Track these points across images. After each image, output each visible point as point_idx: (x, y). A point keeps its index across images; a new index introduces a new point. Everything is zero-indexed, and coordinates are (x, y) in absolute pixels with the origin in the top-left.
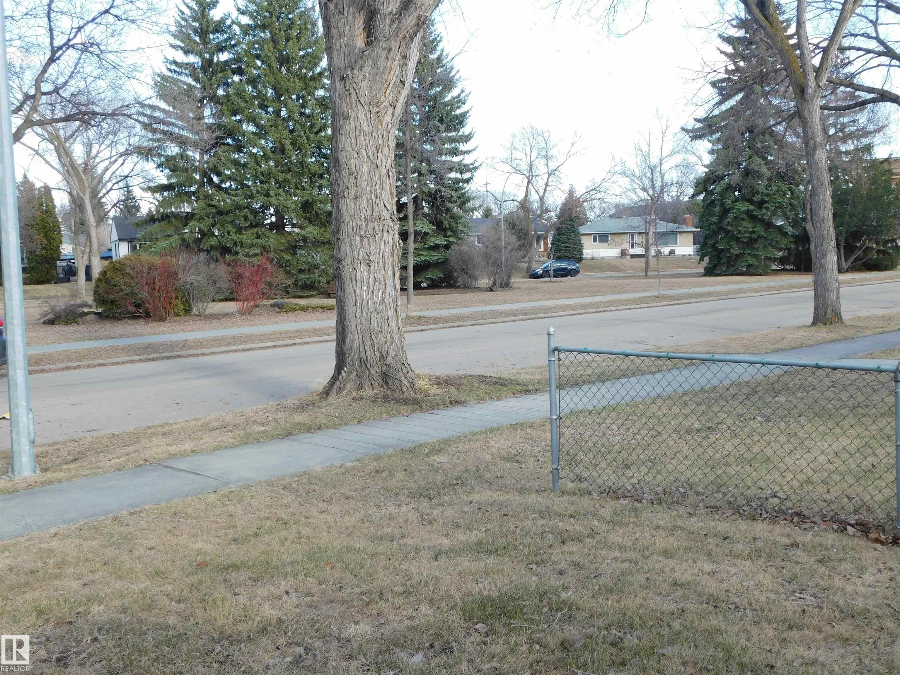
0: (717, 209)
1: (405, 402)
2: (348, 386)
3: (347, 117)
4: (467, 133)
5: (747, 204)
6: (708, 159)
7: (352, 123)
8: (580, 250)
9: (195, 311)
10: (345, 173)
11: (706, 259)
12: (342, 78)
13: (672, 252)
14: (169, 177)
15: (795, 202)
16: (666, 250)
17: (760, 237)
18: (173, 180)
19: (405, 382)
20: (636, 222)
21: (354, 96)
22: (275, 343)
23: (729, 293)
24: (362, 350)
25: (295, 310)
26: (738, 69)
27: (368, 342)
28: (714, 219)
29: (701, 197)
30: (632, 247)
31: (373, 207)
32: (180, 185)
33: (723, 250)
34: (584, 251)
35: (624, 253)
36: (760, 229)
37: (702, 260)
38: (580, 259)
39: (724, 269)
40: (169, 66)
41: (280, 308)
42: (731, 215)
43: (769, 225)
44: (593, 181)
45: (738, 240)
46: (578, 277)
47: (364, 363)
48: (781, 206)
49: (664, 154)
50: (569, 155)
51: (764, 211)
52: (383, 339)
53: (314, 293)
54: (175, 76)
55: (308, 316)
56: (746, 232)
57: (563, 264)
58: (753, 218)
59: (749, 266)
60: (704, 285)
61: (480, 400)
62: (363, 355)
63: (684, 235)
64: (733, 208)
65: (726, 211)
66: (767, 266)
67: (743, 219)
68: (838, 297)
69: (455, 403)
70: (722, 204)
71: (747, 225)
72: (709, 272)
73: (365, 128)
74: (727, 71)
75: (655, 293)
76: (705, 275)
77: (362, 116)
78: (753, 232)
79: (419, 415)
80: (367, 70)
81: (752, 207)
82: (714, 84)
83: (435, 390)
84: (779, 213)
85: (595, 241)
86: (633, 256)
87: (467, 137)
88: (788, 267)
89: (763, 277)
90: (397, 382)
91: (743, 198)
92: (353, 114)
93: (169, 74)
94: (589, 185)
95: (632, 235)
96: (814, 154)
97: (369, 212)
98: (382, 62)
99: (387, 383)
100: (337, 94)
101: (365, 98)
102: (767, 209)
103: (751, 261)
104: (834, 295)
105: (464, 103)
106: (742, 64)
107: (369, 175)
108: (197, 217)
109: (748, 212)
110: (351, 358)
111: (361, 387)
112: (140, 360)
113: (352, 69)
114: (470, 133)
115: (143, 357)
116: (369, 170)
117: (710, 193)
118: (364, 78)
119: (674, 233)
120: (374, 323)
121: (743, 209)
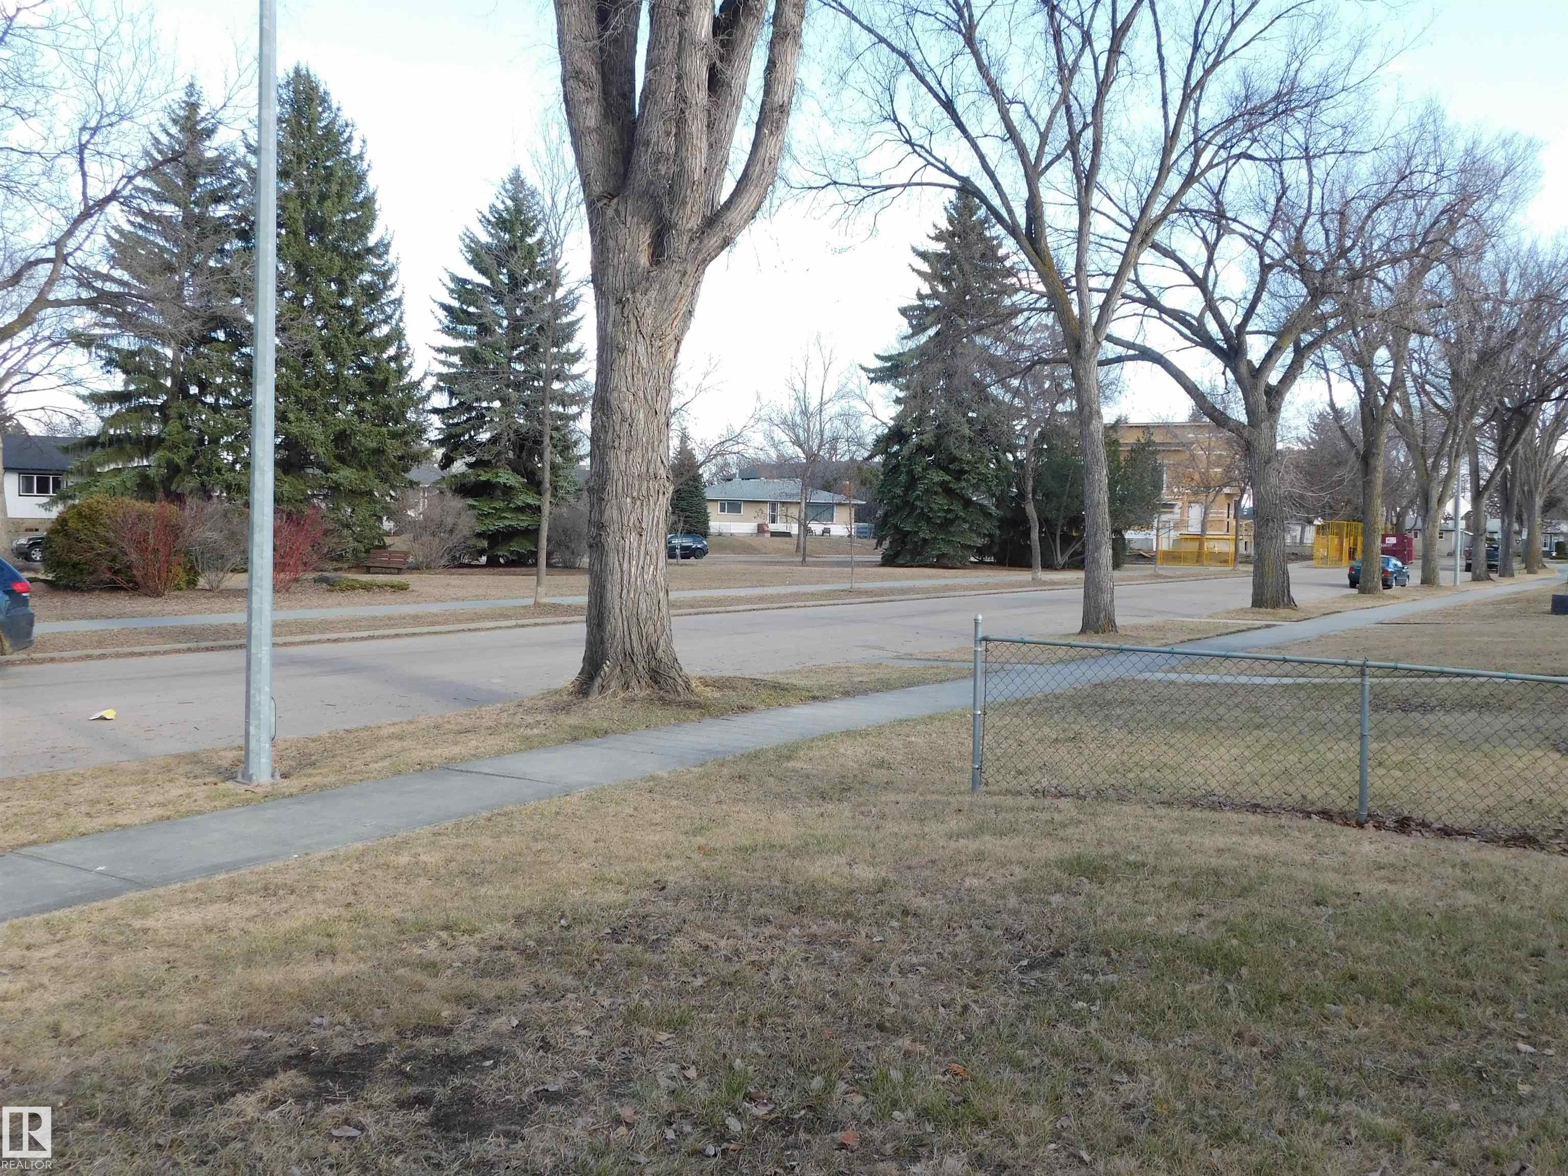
0: (903, 478)
1: (689, 705)
2: (613, 684)
3: (623, 350)
4: (572, 351)
5: (941, 473)
6: (895, 410)
7: (629, 357)
8: (706, 522)
9: (202, 582)
10: (617, 417)
11: (886, 544)
12: (619, 302)
13: (826, 531)
14: (127, 383)
15: (1001, 474)
16: (817, 528)
17: (957, 517)
18: (132, 387)
19: (679, 680)
20: (792, 487)
21: (633, 326)
22: (371, 633)
23: (936, 589)
24: (627, 639)
25: (353, 588)
26: (935, 295)
27: (634, 630)
28: (899, 491)
29: (878, 459)
30: (773, 521)
31: (649, 462)
32: (138, 394)
33: (909, 532)
34: (711, 524)
35: (761, 529)
36: (957, 507)
37: (879, 544)
38: (705, 535)
39: (908, 558)
40: (132, 218)
41: (332, 585)
42: (921, 487)
43: (968, 503)
44: (730, 428)
45: (929, 520)
46: (705, 559)
47: (629, 656)
48: (984, 478)
49: (826, 398)
50: (699, 389)
51: (964, 484)
52: (652, 628)
53: (346, 566)
54: (140, 233)
55: (379, 598)
56: (940, 510)
57: (688, 542)
58: (948, 491)
59: (943, 555)
60: (882, 578)
61: (769, 707)
62: (628, 646)
63: (842, 509)
64: (925, 477)
65: (913, 481)
66: (964, 558)
67: (936, 493)
68: (1112, 601)
69: (744, 709)
70: (910, 472)
71: (941, 501)
72: (889, 561)
73: (644, 364)
74: (920, 296)
75: (847, 586)
76: (883, 564)
77: (641, 349)
78: (949, 511)
79: (708, 720)
80: (653, 294)
81: (947, 478)
82: (904, 312)
83: (711, 694)
84: (983, 488)
85: (723, 510)
86: (774, 534)
87: (573, 355)
88: (987, 559)
89: (961, 572)
90: (670, 681)
91: (938, 465)
92: (631, 347)
93: (132, 229)
94: (724, 432)
95: (774, 505)
96: (1090, 423)
97: (644, 469)
98: (672, 288)
99: (656, 682)
100: (611, 319)
101: (647, 330)
102: (967, 481)
103: (945, 549)
104: (1107, 597)
105: (573, 309)
106: (940, 288)
107: (646, 422)
108: (167, 443)
109: (943, 484)
110: (614, 649)
111: (626, 686)
112: (189, 650)
113: (634, 292)
114: (579, 351)
115: (192, 645)
116: (646, 417)
117: (890, 456)
118: (649, 305)
119: (830, 507)
120: (643, 606)
121: (936, 479)
